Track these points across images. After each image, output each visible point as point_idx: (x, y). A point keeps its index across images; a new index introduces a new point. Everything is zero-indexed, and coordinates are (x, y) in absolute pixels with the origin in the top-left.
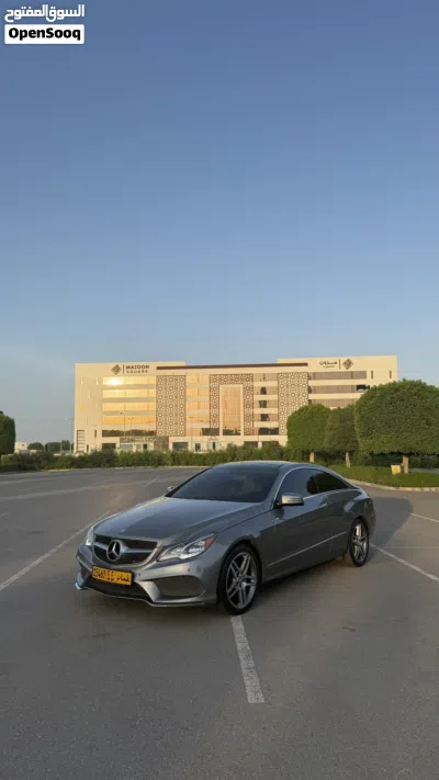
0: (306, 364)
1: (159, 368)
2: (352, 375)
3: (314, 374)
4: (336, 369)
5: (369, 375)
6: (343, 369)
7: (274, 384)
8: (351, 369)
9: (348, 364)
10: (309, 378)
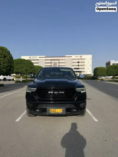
0: (72, 57)
1: (39, 57)
2: (82, 59)
3: (73, 59)
4: (78, 58)
5: (85, 59)
6: (80, 58)
7: (64, 61)
8: (82, 58)
9: (81, 57)
10: (72, 60)
